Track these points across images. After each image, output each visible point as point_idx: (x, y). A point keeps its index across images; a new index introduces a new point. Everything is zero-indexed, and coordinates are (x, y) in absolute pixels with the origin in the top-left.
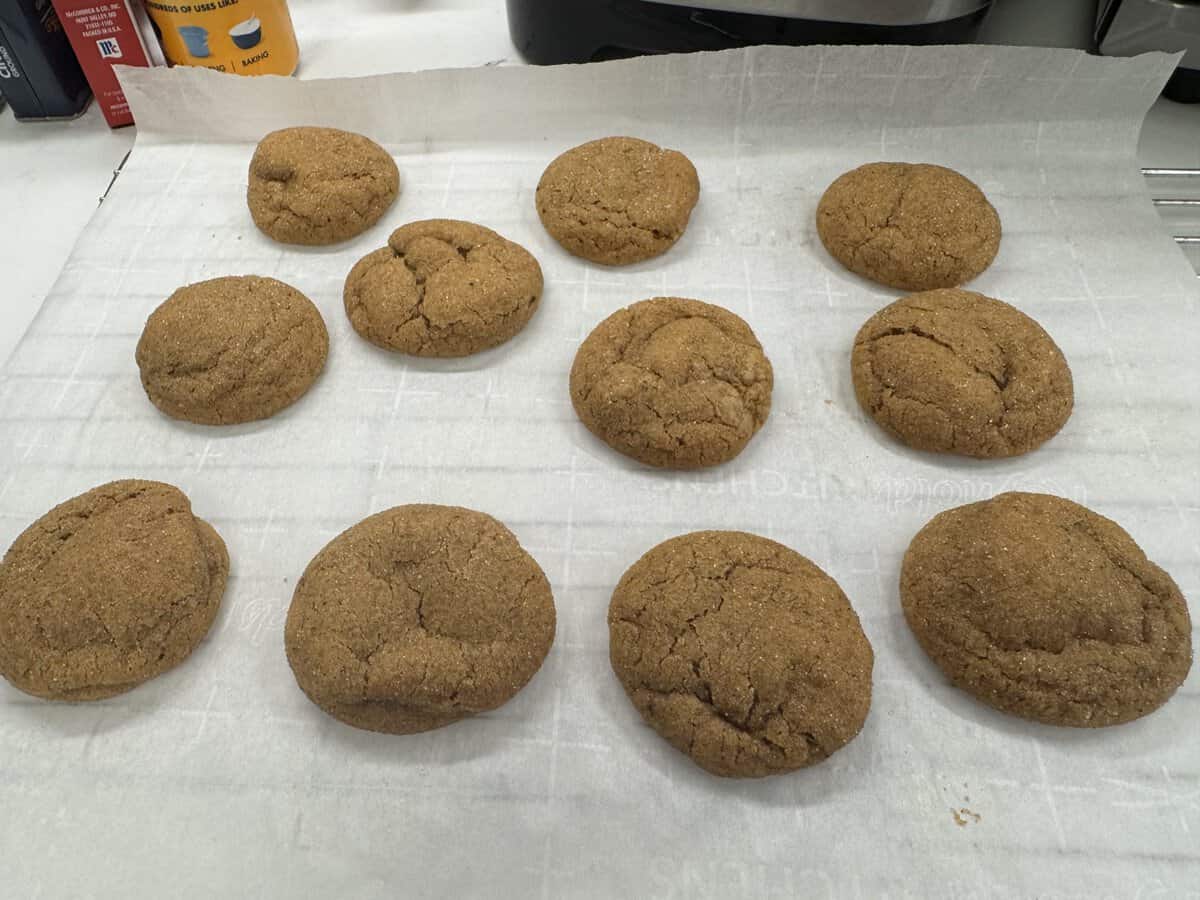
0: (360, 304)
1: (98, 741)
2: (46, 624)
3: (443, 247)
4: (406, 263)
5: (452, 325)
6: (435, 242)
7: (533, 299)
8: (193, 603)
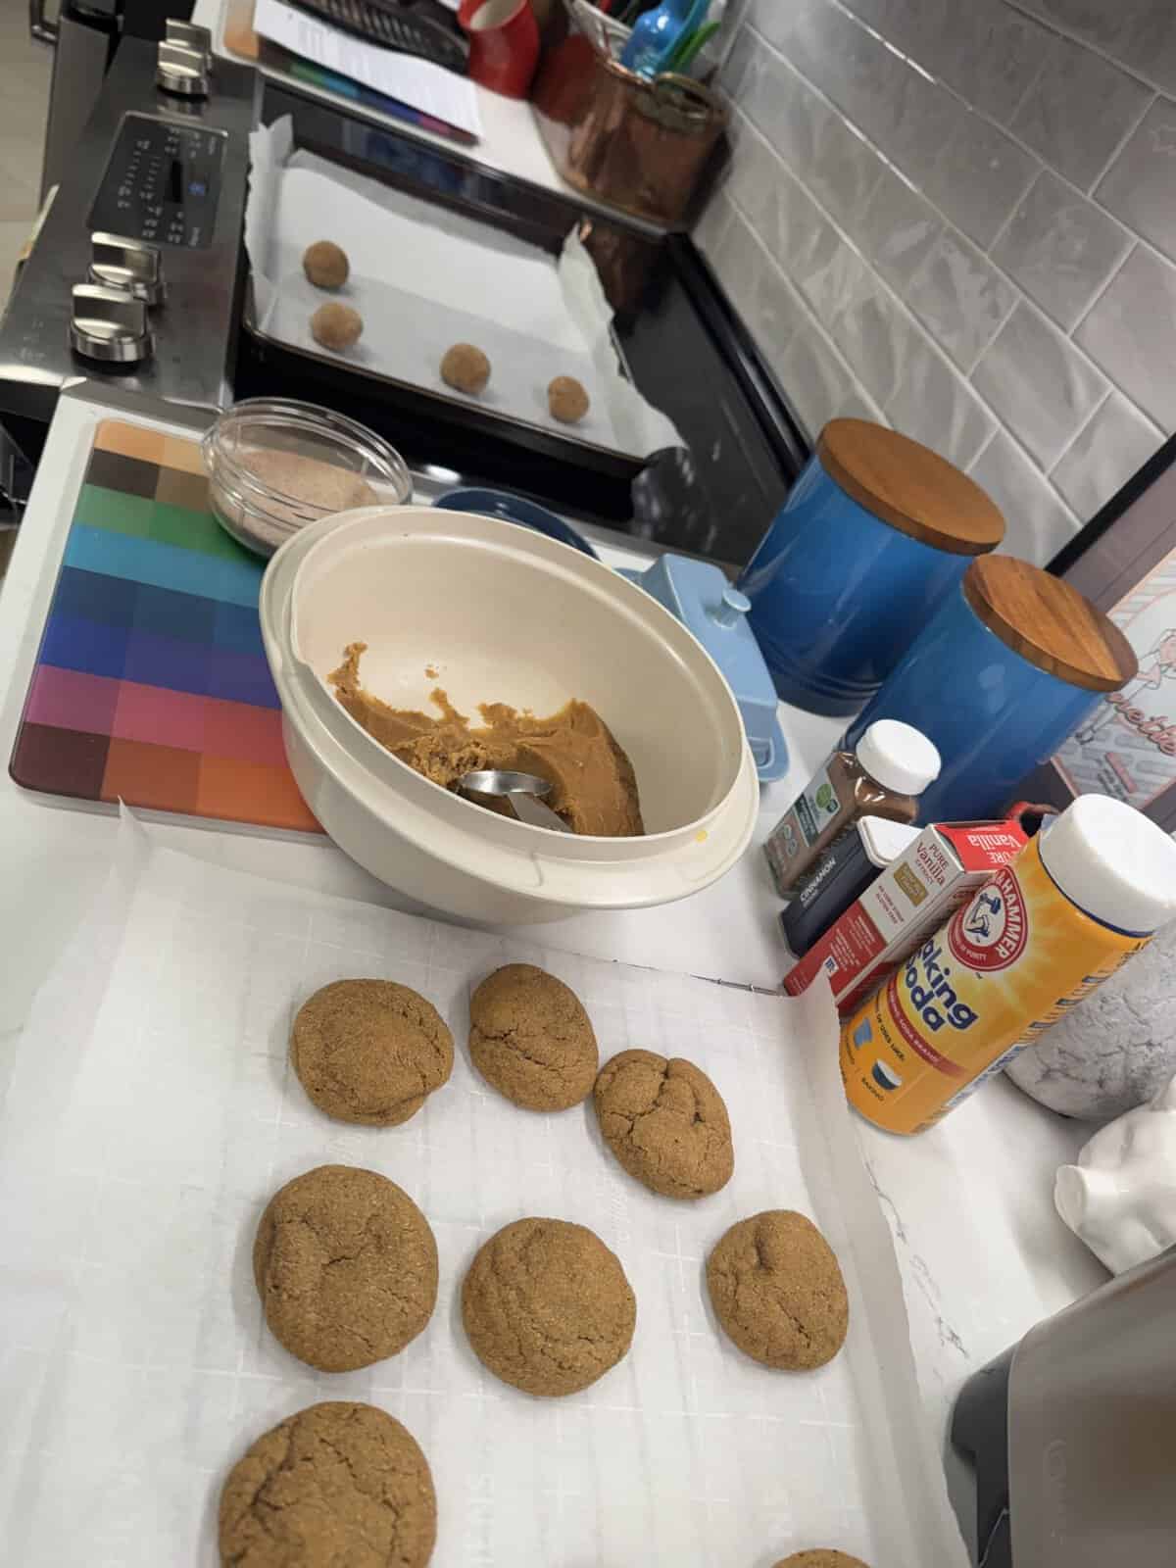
0: (613, 1074)
1: (264, 1060)
2: (339, 1015)
3: (690, 1102)
4: (663, 1084)
5: (640, 1148)
6: (689, 1093)
7: (700, 1192)
8: (354, 1103)
